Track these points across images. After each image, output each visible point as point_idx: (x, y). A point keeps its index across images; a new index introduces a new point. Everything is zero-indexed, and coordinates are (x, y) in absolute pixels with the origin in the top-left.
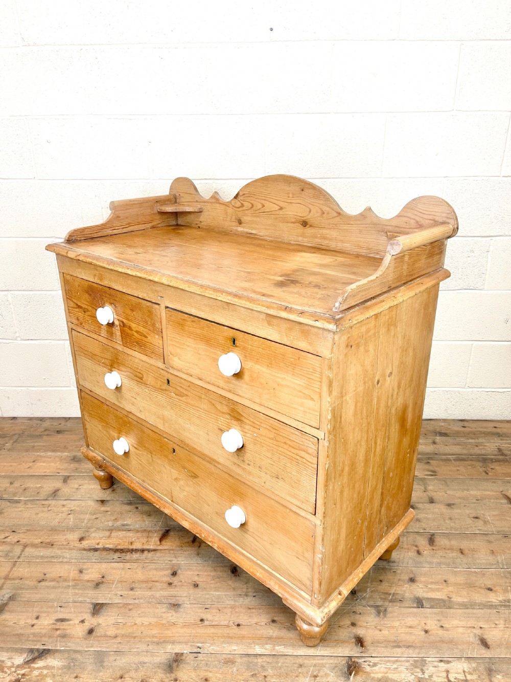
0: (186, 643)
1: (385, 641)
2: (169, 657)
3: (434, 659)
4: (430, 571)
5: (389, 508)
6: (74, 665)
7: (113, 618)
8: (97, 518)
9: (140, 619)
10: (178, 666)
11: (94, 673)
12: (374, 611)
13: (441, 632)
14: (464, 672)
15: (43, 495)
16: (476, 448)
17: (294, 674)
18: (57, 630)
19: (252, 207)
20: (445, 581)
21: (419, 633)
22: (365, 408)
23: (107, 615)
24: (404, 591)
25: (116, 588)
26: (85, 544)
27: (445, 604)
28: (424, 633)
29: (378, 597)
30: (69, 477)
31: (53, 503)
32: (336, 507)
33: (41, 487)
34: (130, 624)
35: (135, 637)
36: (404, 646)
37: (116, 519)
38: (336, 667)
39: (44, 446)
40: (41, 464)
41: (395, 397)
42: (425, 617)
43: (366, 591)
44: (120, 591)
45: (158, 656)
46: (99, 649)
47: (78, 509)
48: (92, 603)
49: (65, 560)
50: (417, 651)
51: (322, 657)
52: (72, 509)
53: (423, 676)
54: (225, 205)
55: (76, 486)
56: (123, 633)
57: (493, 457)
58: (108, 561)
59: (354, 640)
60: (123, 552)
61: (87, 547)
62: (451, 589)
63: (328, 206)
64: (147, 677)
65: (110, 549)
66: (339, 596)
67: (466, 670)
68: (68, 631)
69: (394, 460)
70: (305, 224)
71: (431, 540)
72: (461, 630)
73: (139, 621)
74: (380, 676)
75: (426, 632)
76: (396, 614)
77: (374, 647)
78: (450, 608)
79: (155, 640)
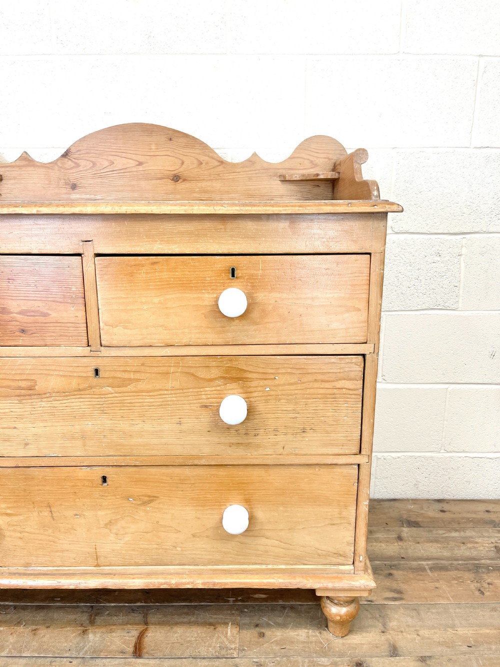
16: (463, 547)
57: (488, 562)
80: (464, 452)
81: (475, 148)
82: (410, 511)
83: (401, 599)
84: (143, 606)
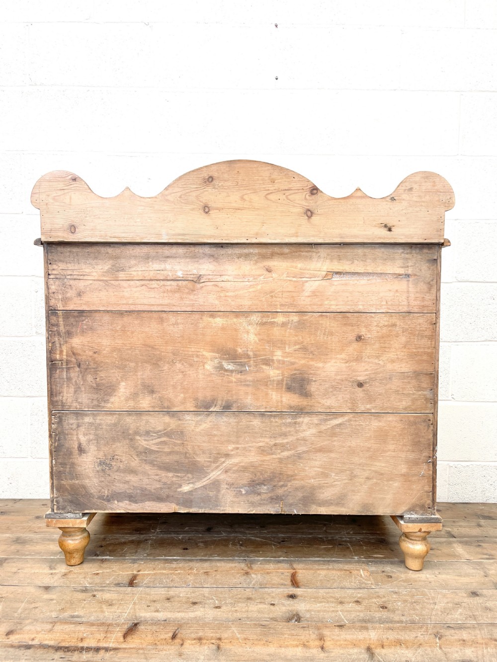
8: (37, 607)
26: (14, 639)
30: (6, 559)
37: (63, 609)
47: (12, 596)
55: (14, 570)
60: (68, 651)
61: (16, 643)
65: (50, 646)
83: (493, 559)
84: (286, 560)
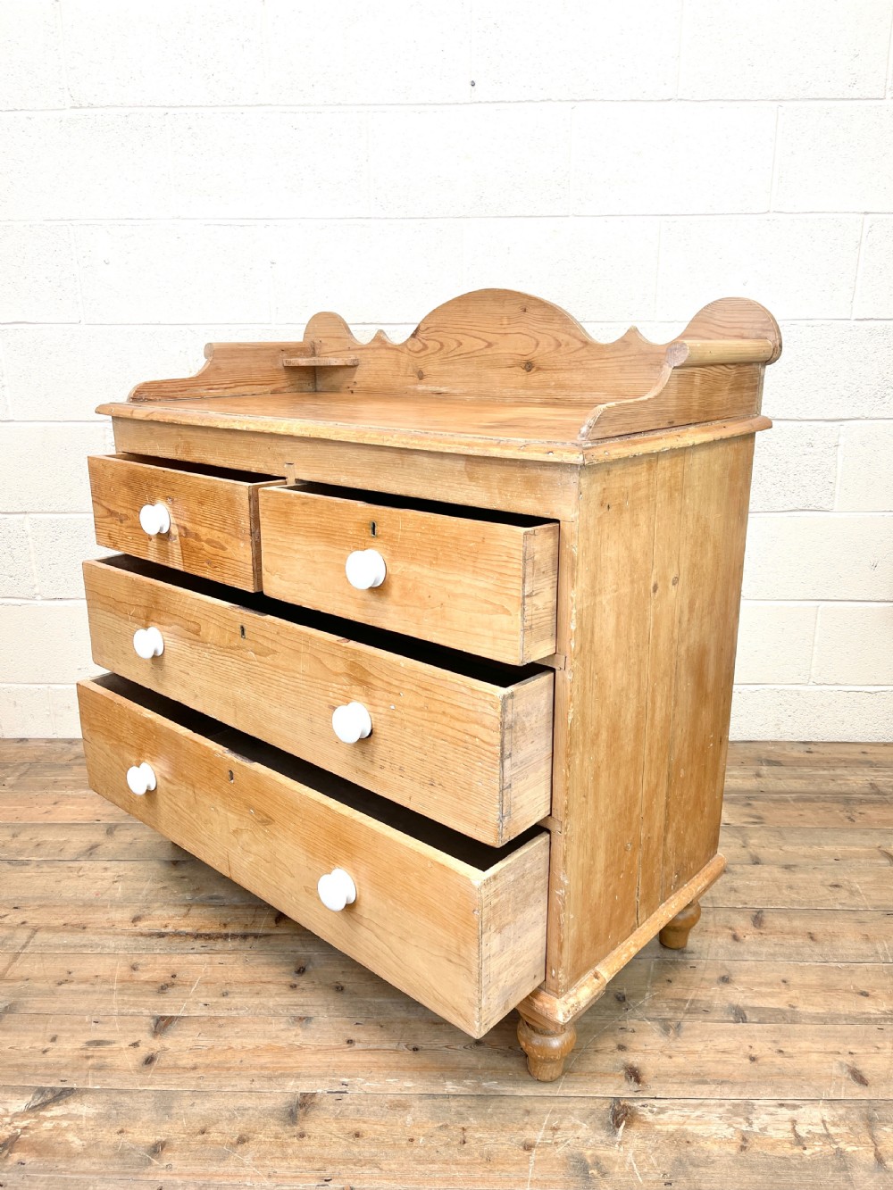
0: (321, 1077)
1: (680, 1073)
2: (290, 1099)
3: (769, 1103)
4: (756, 966)
5: (680, 839)
6: (117, 1114)
7: (191, 1039)
8: (165, 887)
9: (239, 1040)
10: (305, 1114)
11: (153, 1125)
12: (659, 1027)
13: (779, 1060)
14: (823, 1122)
15: (70, 851)
16: (832, 784)
17: (515, 1125)
18: (88, 1058)
19: (441, 349)
20: (784, 982)
21: (741, 1062)
22: (633, 628)
23: (179, 1035)
24: (711, 996)
25: (196, 992)
26: (143, 926)
27: (787, 1016)
28: (748, 1061)
29: (665, 1005)
30: (116, 826)
31: (87, 865)
32: (587, 802)
33: (67, 842)
34: (220, 1048)
35: (229, 1069)
36: (714, 1081)
37: (198, 889)
38: (592, 1113)
39: (74, 781)
40: (68, 807)
41: (685, 625)
42: (750, 1037)
43: (643, 996)
44: (203, 997)
45: (270, 1098)
46: (164, 1088)
47: (131, 873)
48: (153, 1017)
49: (107, 951)
50: (737, 1088)
51: (567, 1099)
52: (121, 874)
53: (749, 1129)
54: (397, 350)
55: (129, 839)
56: (208, 1062)
57: (861, 796)
58: (182, 951)
59: (623, 1072)
60: (210, 938)
61: (145, 930)
62: (794, 993)
63: (566, 333)
64: (250, 1132)
65: (187, 934)
66: (595, 980)
67: (826, 1118)
68: (108, 1060)
69: (686, 745)
70: (529, 366)
71: (758, 920)
72: (815, 1057)
73: (236, 1043)
74: (671, 1128)
75: (753, 1059)
76: (697, 1032)
77: (660, 1083)
78: (794, 1022)
79: (266, 1072)
80: (836, 684)
81: (857, 320)
82: (771, 751)
83: (762, 823)
